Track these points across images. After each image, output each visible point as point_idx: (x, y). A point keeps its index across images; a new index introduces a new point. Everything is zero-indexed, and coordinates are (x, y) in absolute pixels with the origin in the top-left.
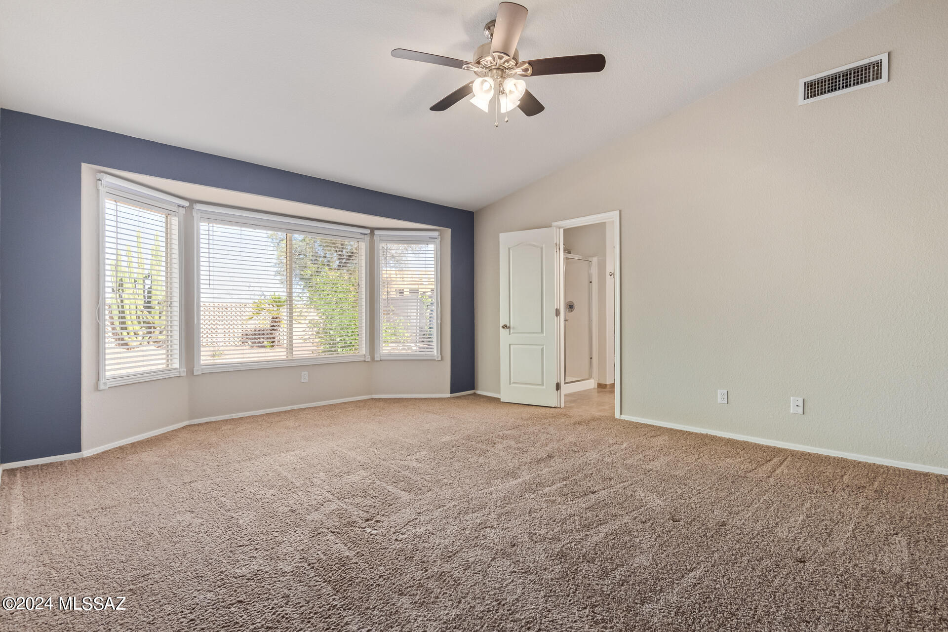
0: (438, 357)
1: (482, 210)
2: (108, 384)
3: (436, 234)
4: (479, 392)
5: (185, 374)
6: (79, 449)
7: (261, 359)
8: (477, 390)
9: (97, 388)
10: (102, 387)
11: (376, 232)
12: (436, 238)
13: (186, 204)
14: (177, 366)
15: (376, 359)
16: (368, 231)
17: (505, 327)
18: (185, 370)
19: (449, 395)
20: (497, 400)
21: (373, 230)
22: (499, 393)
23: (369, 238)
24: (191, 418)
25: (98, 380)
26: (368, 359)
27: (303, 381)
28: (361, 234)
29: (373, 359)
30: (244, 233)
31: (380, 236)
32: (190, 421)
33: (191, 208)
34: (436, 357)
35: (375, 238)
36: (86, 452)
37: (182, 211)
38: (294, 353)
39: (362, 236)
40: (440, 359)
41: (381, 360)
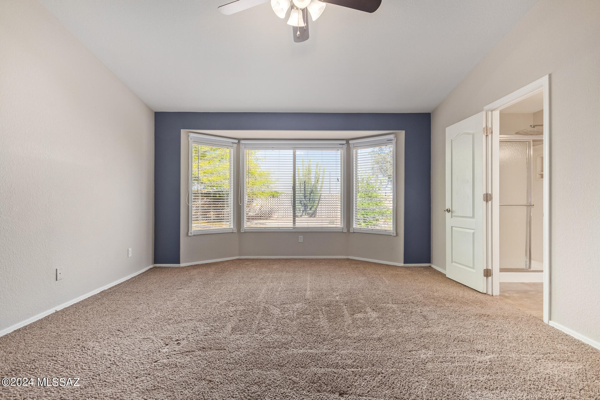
0: (393, 233)
1: (436, 109)
2: (193, 233)
3: (392, 137)
4: (433, 266)
5: (236, 231)
6: (178, 262)
7: (280, 226)
8: (432, 264)
9: (187, 234)
10: (190, 235)
11: (350, 142)
12: (392, 140)
13: (237, 141)
14: (232, 227)
15: (350, 231)
16: (344, 142)
17: (448, 211)
18: (236, 229)
19: (402, 264)
20: (444, 275)
21: (347, 140)
22: (445, 269)
23: (346, 147)
24: (240, 255)
25: (188, 231)
26: (345, 231)
27: (299, 241)
28: (340, 144)
29: (349, 230)
30: (266, 153)
31: (354, 144)
32: (240, 257)
33: (239, 142)
34: (392, 233)
35: (350, 146)
36: (182, 265)
37: (235, 145)
38: (296, 224)
39: (341, 146)
40: (395, 235)
41: (354, 232)
